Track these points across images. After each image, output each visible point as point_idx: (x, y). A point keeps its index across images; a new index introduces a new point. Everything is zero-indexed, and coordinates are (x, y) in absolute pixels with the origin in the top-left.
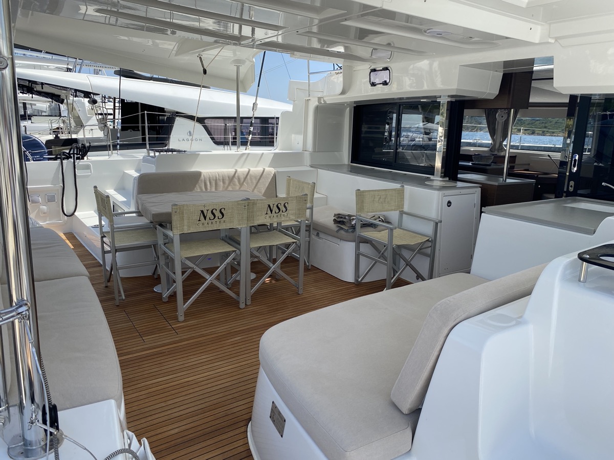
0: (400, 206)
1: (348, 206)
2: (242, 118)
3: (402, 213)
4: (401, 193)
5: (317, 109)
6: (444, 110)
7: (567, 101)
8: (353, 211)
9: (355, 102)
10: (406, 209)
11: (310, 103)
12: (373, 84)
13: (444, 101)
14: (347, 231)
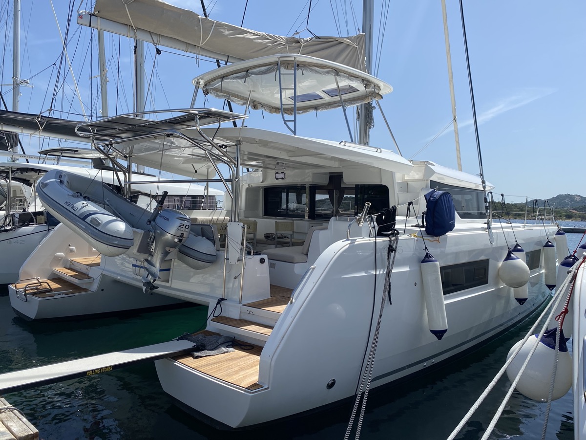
0: (293, 229)
1: (272, 230)
2: (209, 196)
3: (293, 232)
4: (292, 224)
5: (247, 189)
6: (307, 190)
7: (355, 186)
8: (274, 232)
9: (265, 186)
10: (295, 231)
11: (243, 186)
12: (277, 179)
13: (307, 186)
14: (271, 240)
